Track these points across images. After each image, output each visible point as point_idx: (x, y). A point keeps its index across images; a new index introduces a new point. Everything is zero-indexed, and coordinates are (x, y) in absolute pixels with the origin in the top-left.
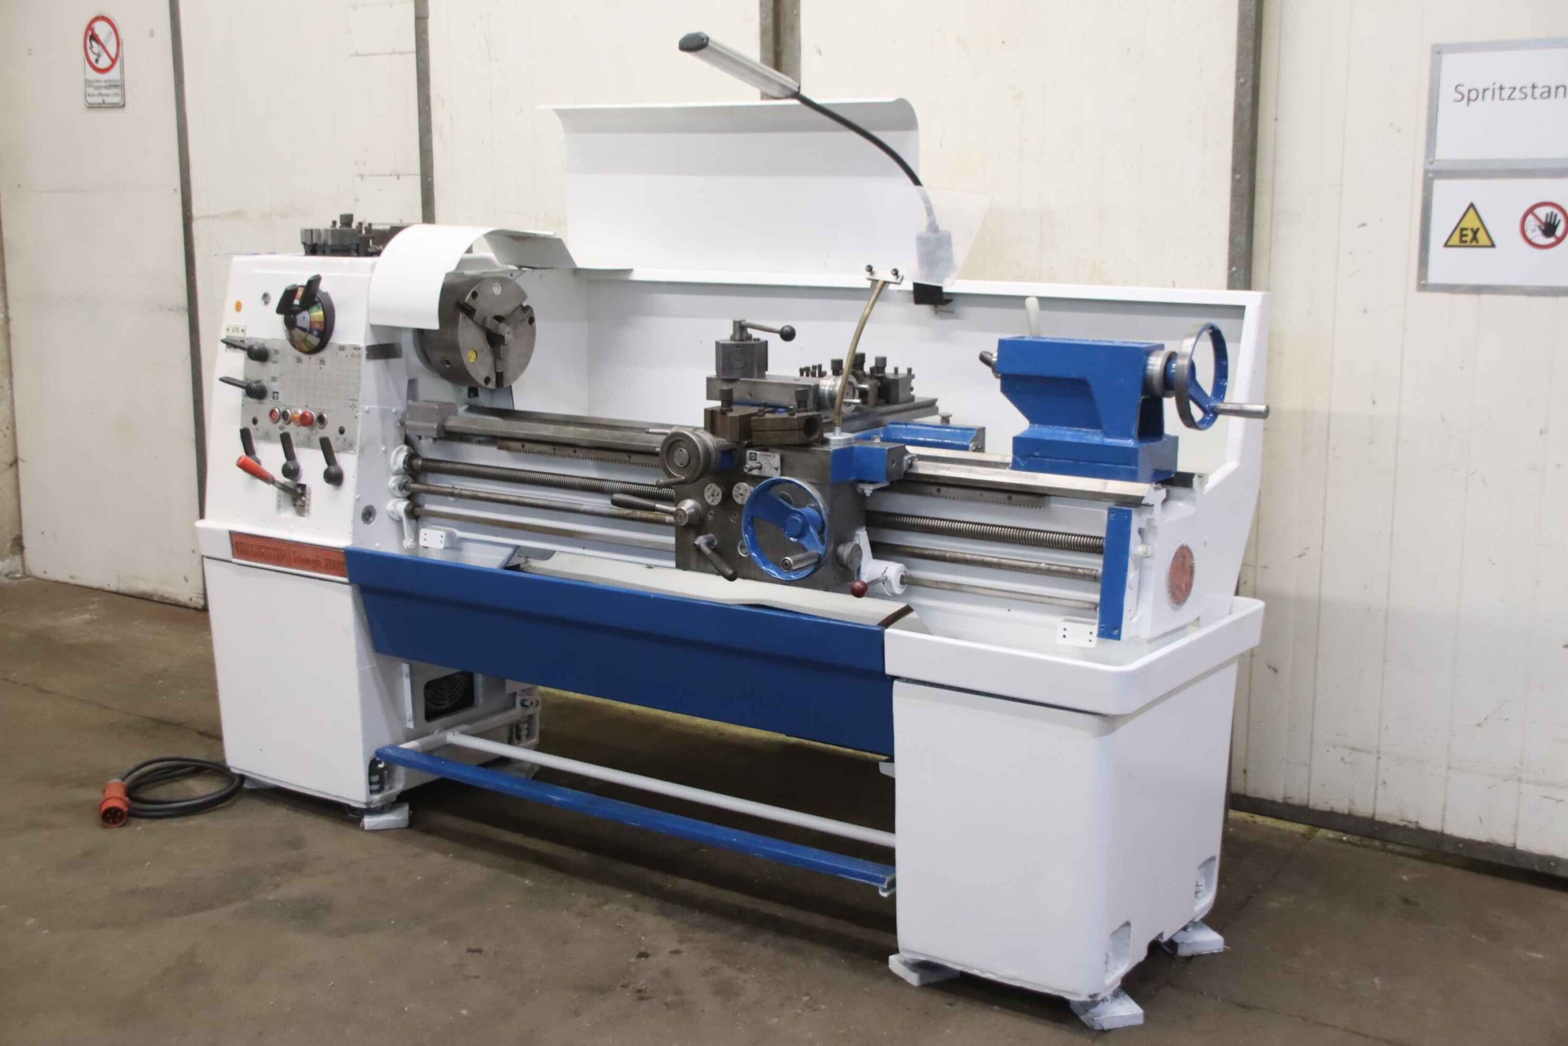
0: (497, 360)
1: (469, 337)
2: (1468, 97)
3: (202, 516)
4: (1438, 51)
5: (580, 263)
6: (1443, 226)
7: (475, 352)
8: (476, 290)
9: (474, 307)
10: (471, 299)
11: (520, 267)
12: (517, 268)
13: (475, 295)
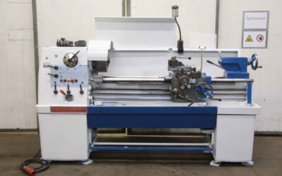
2: (249, 19)
3: (37, 103)
4: (244, 12)
6: (245, 38)
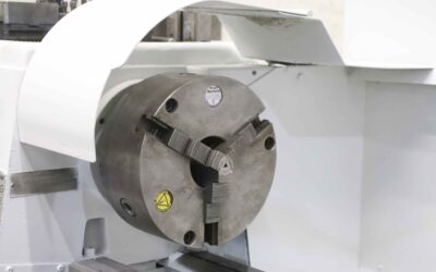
0: (208, 205)
1: (160, 171)
5: (349, 61)
7: (170, 194)
8: (175, 98)
9: (170, 125)
10: (166, 112)
11: (272, 62)
12: (267, 64)
13: (172, 105)
